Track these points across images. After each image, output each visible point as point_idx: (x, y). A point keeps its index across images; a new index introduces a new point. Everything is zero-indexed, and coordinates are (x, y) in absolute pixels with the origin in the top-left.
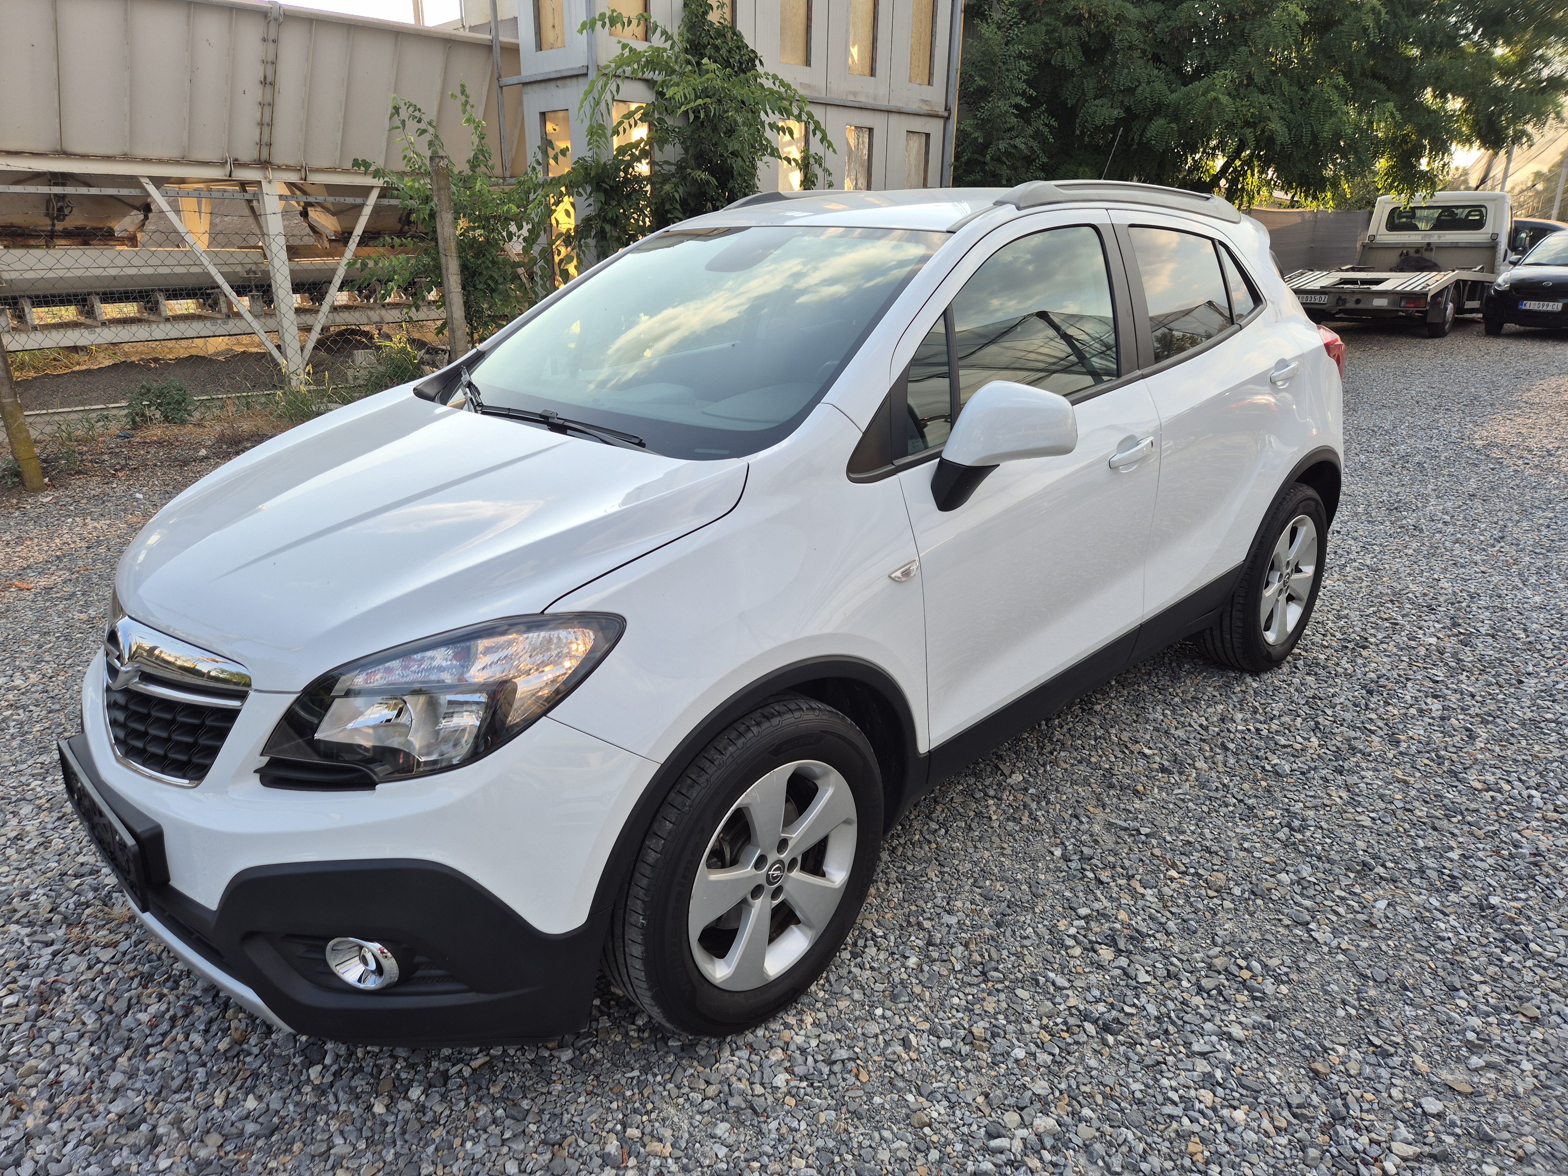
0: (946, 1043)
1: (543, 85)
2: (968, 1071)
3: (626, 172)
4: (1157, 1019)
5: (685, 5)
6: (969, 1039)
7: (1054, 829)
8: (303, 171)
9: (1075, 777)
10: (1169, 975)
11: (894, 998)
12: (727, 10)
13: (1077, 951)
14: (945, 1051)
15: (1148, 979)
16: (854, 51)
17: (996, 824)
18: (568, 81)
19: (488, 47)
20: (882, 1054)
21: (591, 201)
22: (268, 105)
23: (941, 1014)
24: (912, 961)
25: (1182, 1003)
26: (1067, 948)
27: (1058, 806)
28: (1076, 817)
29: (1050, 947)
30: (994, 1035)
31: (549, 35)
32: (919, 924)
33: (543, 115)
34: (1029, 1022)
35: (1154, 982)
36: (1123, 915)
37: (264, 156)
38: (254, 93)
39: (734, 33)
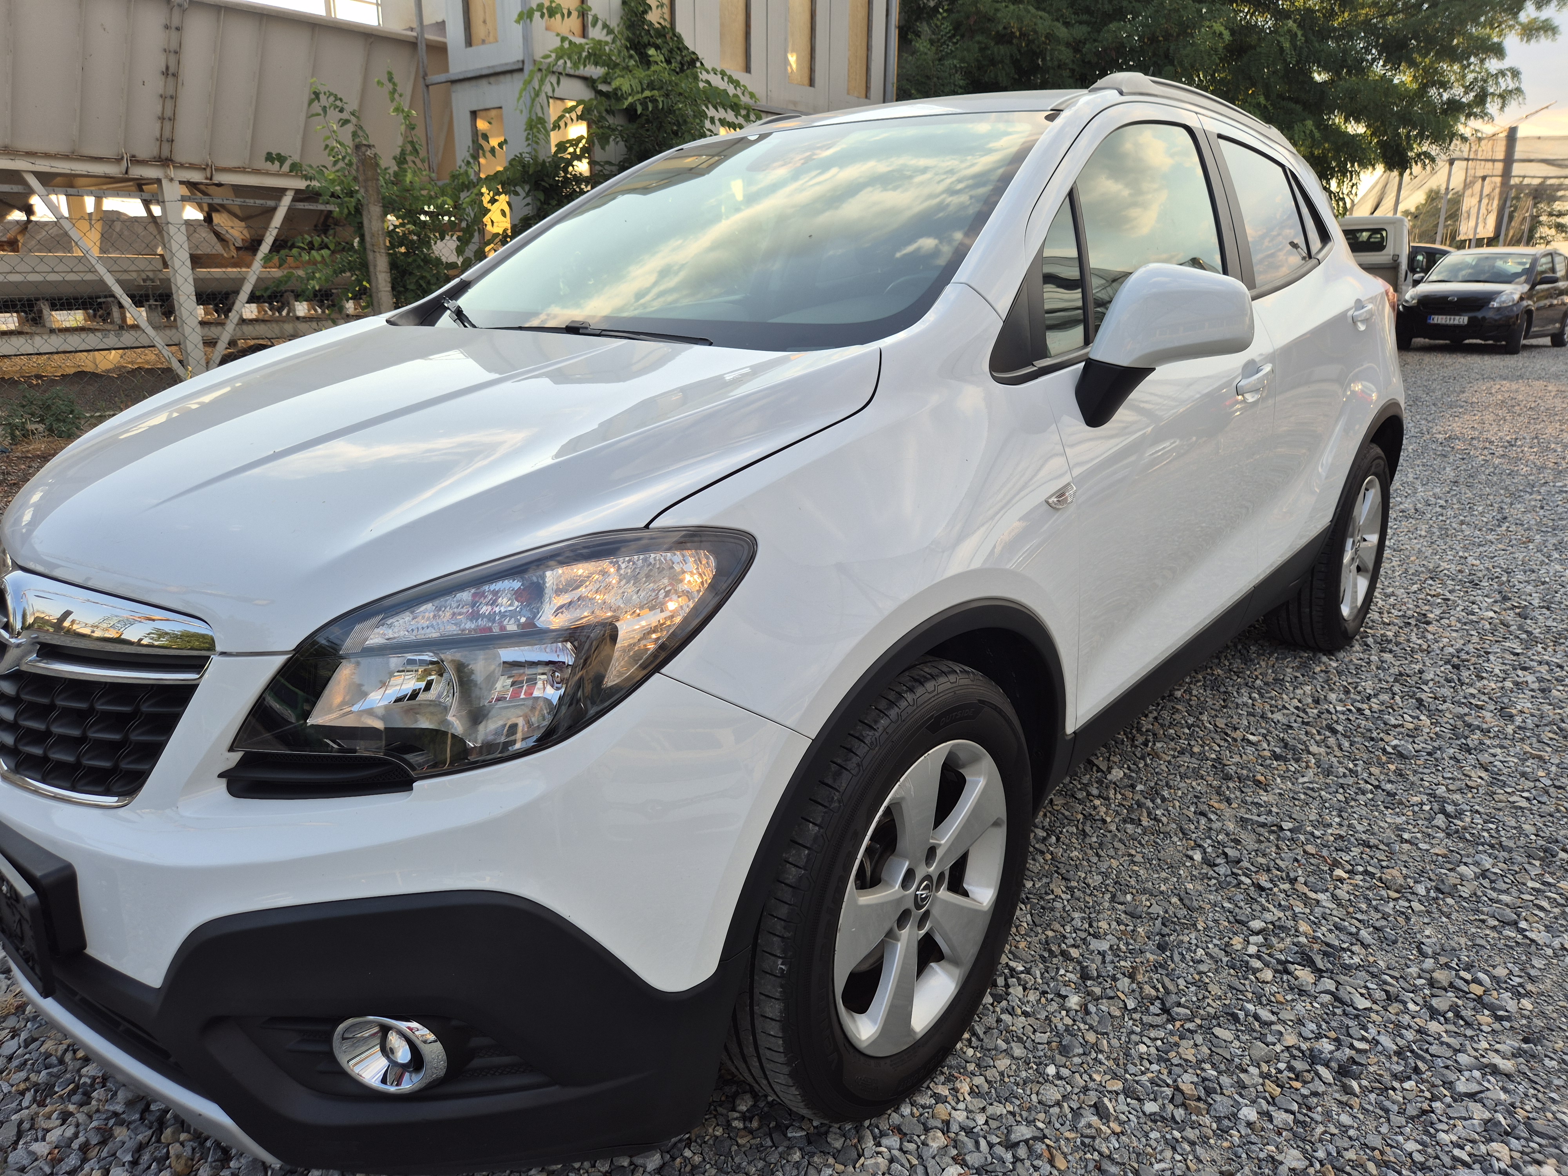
0: (1151, 1107)
1: (474, 83)
2: (1192, 1144)
3: (566, 171)
4: (1398, 1054)
5: (624, 3)
6: (1179, 1099)
7: (1181, 829)
8: (208, 171)
9: (1182, 770)
10: (1389, 996)
11: (1064, 1050)
12: (666, 10)
13: (1268, 975)
14: (1153, 1118)
15: (1368, 1004)
16: (792, 59)
17: (1113, 828)
18: (502, 78)
19: (412, 45)
20: (1074, 1128)
21: (529, 200)
22: (170, 98)
23: (1132, 1069)
24: (1074, 1001)
25: (1418, 1031)
26: (1255, 971)
27: (1177, 804)
28: (1203, 814)
29: (1232, 971)
30: (1209, 1092)
31: (479, 31)
32: (1064, 953)
33: (474, 114)
34: (1246, 1071)
35: (1375, 1007)
36: (1304, 927)
37: (165, 153)
38: (155, 84)
39: (674, 35)
